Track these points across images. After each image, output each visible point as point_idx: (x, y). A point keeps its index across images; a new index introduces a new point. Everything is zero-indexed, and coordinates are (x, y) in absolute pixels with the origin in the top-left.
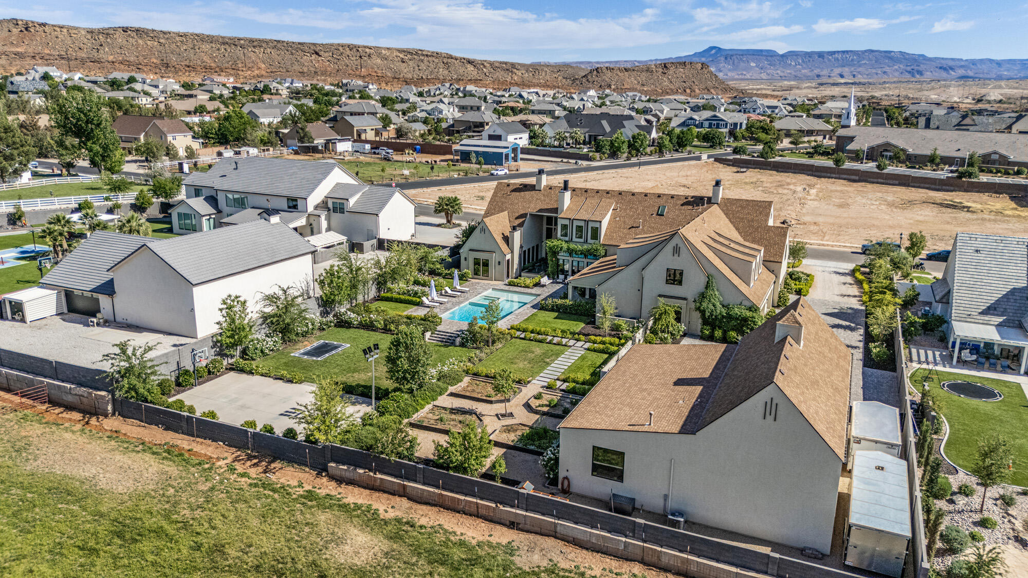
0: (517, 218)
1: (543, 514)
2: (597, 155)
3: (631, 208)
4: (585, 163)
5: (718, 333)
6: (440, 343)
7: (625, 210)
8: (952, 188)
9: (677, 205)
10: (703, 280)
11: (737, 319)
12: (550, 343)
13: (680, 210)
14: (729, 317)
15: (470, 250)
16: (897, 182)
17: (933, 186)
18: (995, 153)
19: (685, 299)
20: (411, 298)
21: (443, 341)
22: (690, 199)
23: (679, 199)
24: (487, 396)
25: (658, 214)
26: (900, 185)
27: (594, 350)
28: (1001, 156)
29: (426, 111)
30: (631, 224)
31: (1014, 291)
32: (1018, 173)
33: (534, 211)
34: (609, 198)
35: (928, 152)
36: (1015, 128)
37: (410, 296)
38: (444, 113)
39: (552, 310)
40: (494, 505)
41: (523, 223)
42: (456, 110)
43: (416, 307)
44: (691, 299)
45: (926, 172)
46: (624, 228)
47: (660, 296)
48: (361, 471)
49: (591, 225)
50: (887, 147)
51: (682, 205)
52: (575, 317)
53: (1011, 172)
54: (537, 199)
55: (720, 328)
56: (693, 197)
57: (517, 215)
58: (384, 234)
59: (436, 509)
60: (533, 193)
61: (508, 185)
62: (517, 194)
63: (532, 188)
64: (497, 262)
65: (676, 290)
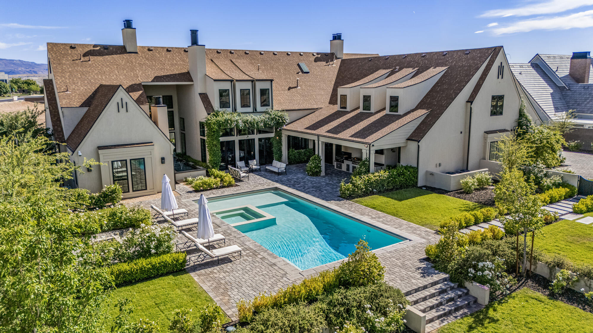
3: (272, 68)
7: (267, 70)
13: (319, 66)
15: (100, 148)
19: (505, 130)
22: (317, 56)
23: (307, 56)
25: (303, 72)
30: (285, 85)
31: (553, 96)
33: (149, 82)
34: (237, 58)
46: (284, 90)
47: (487, 133)
49: (259, 86)
51: (316, 61)
54: (140, 65)
56: (317, 54)
60: (125, 56)
61: (72, 47)
62: (100, 58)
63: (122, 50)
64: (158, 160)
65: (498, 122)
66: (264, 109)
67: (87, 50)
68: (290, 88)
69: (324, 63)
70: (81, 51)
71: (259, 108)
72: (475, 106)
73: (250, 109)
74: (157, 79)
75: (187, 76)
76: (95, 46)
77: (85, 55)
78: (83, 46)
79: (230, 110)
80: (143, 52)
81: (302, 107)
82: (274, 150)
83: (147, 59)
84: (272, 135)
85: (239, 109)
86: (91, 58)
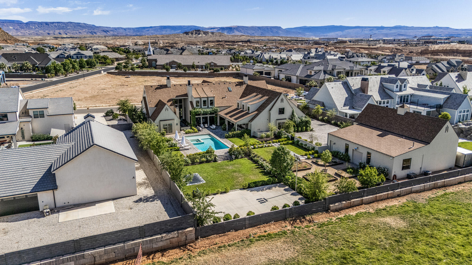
1: (406, 187)
2: (49, 75)
3: (217, 90)
5: (300, 129)
6: (226, 161)
7: (215, 91)
9: (234, 86)
10: (291, 110)
13: (236, 88)
14: (302, 122)
15: (161, 121)
18: (212, 63)
19: (285, 119)
20: (174, 148)
22: (237, 83)
23: (233, 84)
24: (304, 167)
25: (229, 91)
27: (284, 144)
28: (214, 63)
30: (221, 96)
31: (346, 99)
32: (222, 69)
33: (174, 98)
35: (191, 64)
37: (172, 146)
40: (392, 192)
43: (181, 151)
44: (288, 118)
46: (220, 99)
48: (344, 202)
49: (210, 99)
50: (173, 62)
51: (236, 86)
54: (172, 91)
60: (167, 89)
61: (152, 87)
62: (160, 90)
63: (166, 86)
64: (176, 124)
65: (282, 116)
66: (211, 106)
67: (156, 87)
68: (223, 98)
69: (239, 86)
71: (210, 106)
72: (271, 112)
73: (206, 107)
74: (177, 97)
75: (186, 95)
76: (158, 85)
77: (155, 89)
78: (155, 86)
79: (199, 107)
80: (172, 87)
82: (215, 120)
83: (174, 89)
84: (214, 115)
85: (203, 107)
86: (157, 90)
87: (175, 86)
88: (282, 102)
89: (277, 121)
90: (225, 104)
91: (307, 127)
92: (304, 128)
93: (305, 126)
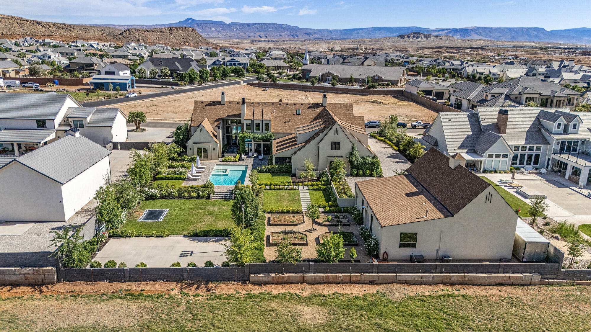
0: (215, 122)
1: (387, 273)
2: (183, 83)
3: (282, 111)
4: (178, 88)
5: (361, 172)
6: (222, 200)
7: (278, 112)
8: (367, 94)
9: (305, 108)
10: (350, 146)
11: (369, 164)
12: (286, 189)
13: (308, 111)
14: (366, 163)
15: (194, 143)
16: (342, 92)
17: (358, 93)
18: (377, 76)
19: (341, 157)
20: (178, 176)
21: (222, 198)
22: (311, 105)
23: (305, 105)
24: (291, 222)
25: (297, 114)
26: (343, 93)
27: (313, 189)
28: (379, 77)
29: (38, 56)
30: (284, 120)
31: (468, 137)
32: (388, 85)
33: (224, 117)
34: (267, 107)
35: (349, 77)
36: (365, 63)
37: (178, 174)
38: (52, 57)
39: (266, 172)
40: (360, 275)
41: (219, 124)
42: (60, 55)
43: (185, 181)
44: (344, 156)
45: (349, 86)
46: (281, 123)
47: (328, 157)
48: (273, 275)
49: (264, 122)
50: (329, 74)
51: (308, 108)
52: (281, 174)
53: (385, 85)
54: (224, 110)
55: (361, 169)
56: (312, 104)
57: (214, 120)
58: (115, 139)
59: (326, 285)
60: (220, 106)
61: (202, 102)
62: (210, 107)
63: (219, 103)
64: (213, 149)
65: (336, 153)
66: (266, 132)
67: (207, 103)
68: (286, 122)
69: (313, 109)
70: (205, 104)
71: (264, 131)
72: (321, 145)
73: (260, 131)
74: (228, 116)
75: (239, 115)
76: (211, 102)
78: (206, 102)
79: (250, 131)
80: (227, 104)
81: (286, 132)
82: (270, 149)
83: (227, 107)
84: (269, 143)
85: (255, 131)
86: (207, 107)
87: (230, 103)
88: (336, 134)
89: (328, 158)
90: (285, 130)
91: (372, 170)
92: (368, 171)
93: (369, 169)
